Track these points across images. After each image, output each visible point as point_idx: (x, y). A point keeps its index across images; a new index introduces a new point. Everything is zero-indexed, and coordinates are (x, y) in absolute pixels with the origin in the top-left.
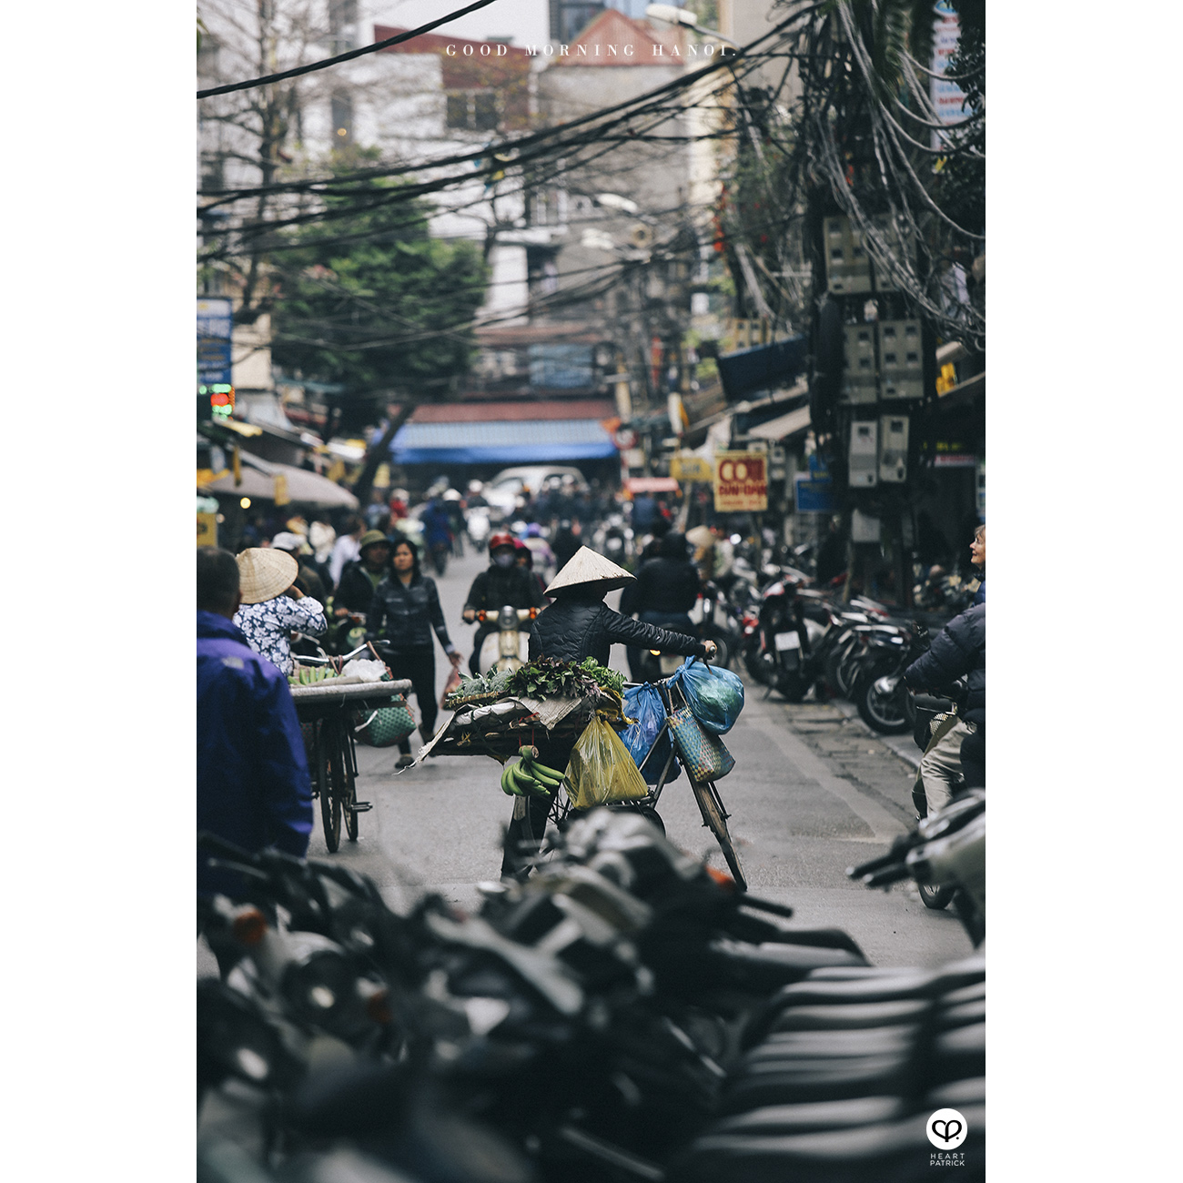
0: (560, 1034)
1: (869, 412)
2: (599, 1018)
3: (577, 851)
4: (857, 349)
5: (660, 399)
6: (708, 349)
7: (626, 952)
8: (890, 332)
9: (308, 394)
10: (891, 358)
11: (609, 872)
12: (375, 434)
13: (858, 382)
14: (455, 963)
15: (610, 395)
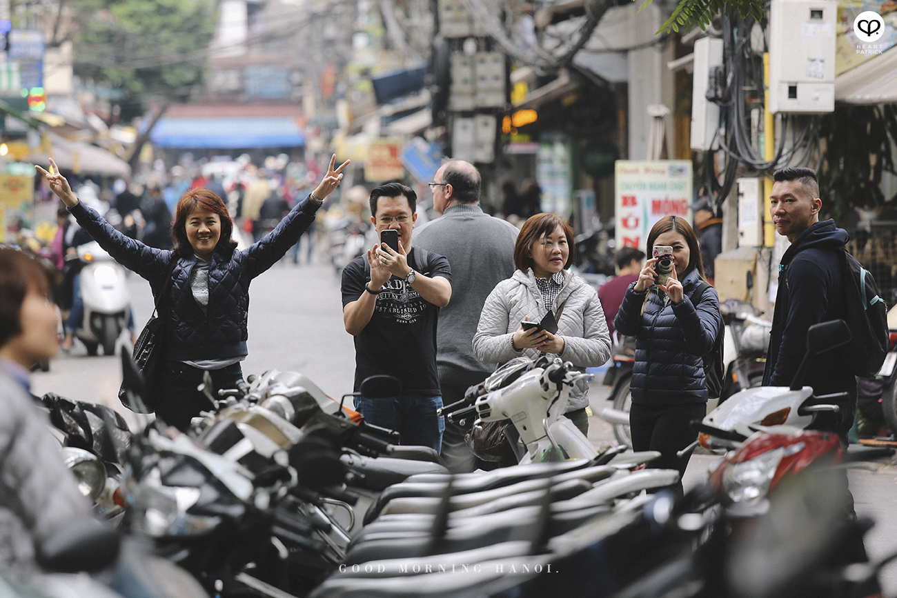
0: (237, 511)
1: (467, 114)
2: (262, 501)
3: (257, 396)
4: (460, 72)
5: (331, 104)
6: (365, 73)
7: (282, 459)
8: (482, 61)
9: (97, 98)
10: (483, 78)
11: (277, 409)
12: (142, 124)
13: (461, 94)
14: (167, 464)
15: (299, 103)
